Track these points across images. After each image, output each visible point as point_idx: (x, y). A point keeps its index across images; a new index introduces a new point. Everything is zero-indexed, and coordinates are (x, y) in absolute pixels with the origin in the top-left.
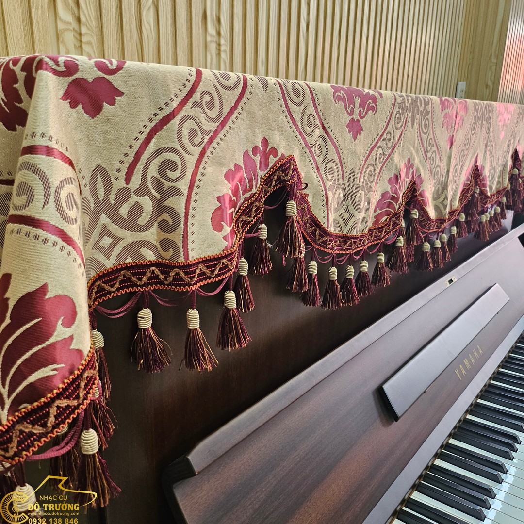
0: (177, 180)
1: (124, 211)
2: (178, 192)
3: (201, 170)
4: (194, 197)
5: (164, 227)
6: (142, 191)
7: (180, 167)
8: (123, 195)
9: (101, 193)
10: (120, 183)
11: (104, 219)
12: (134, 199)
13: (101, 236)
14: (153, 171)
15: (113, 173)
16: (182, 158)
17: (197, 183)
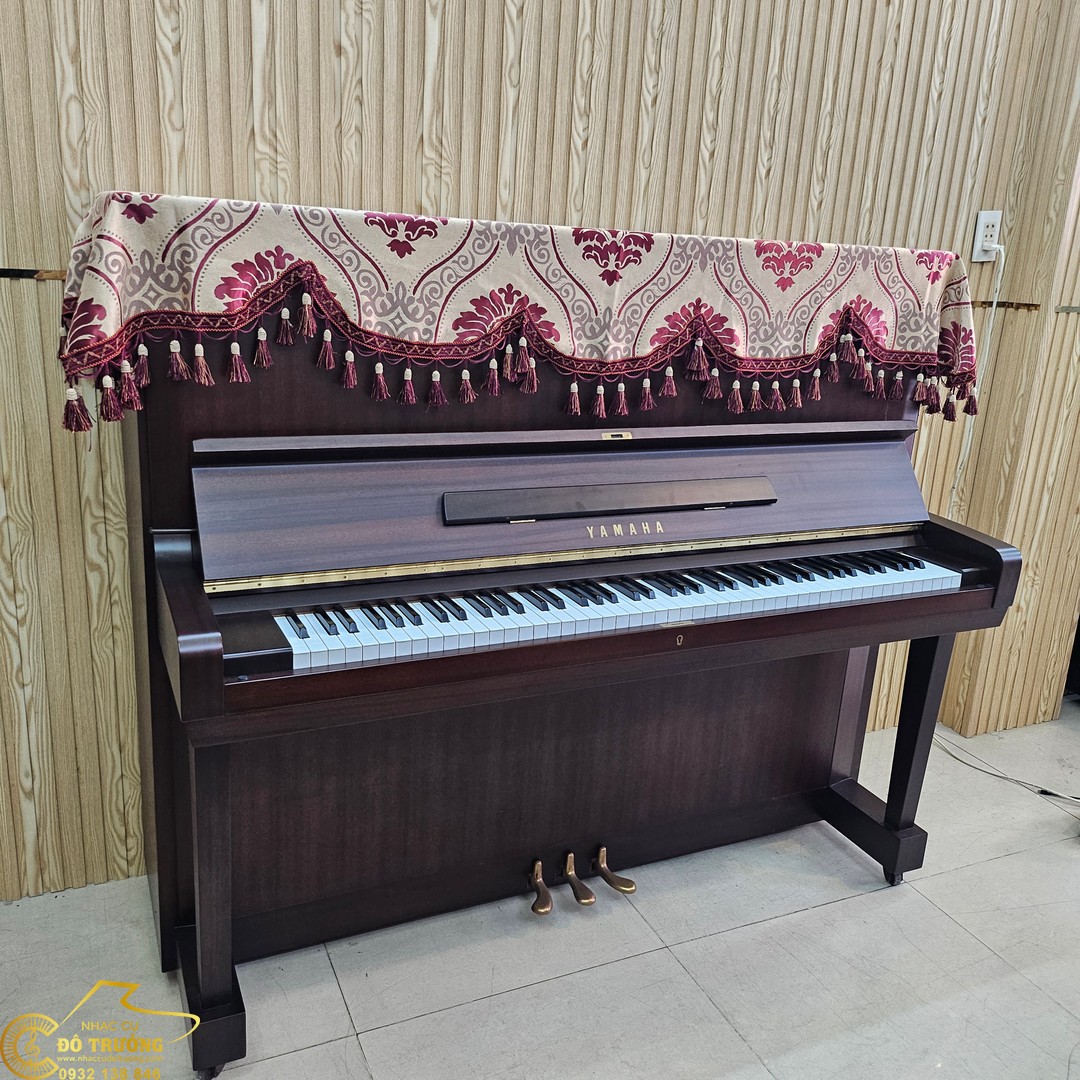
0: (190, 262)
1: (162, 277)
2: (190, 270)
3: (210, 259)
4: (201, 274)
5: (186, 291)
6: (172, 267)
7: (192, 255)
8: (161, 269)
9: (148, 265)
10: (159, 261)
11: (150, 281)
12: (168, 271)
13: (149, 290)
14: (178, 256)
15: (155, 255)
16: (194, 250)
17: (205, 266)
